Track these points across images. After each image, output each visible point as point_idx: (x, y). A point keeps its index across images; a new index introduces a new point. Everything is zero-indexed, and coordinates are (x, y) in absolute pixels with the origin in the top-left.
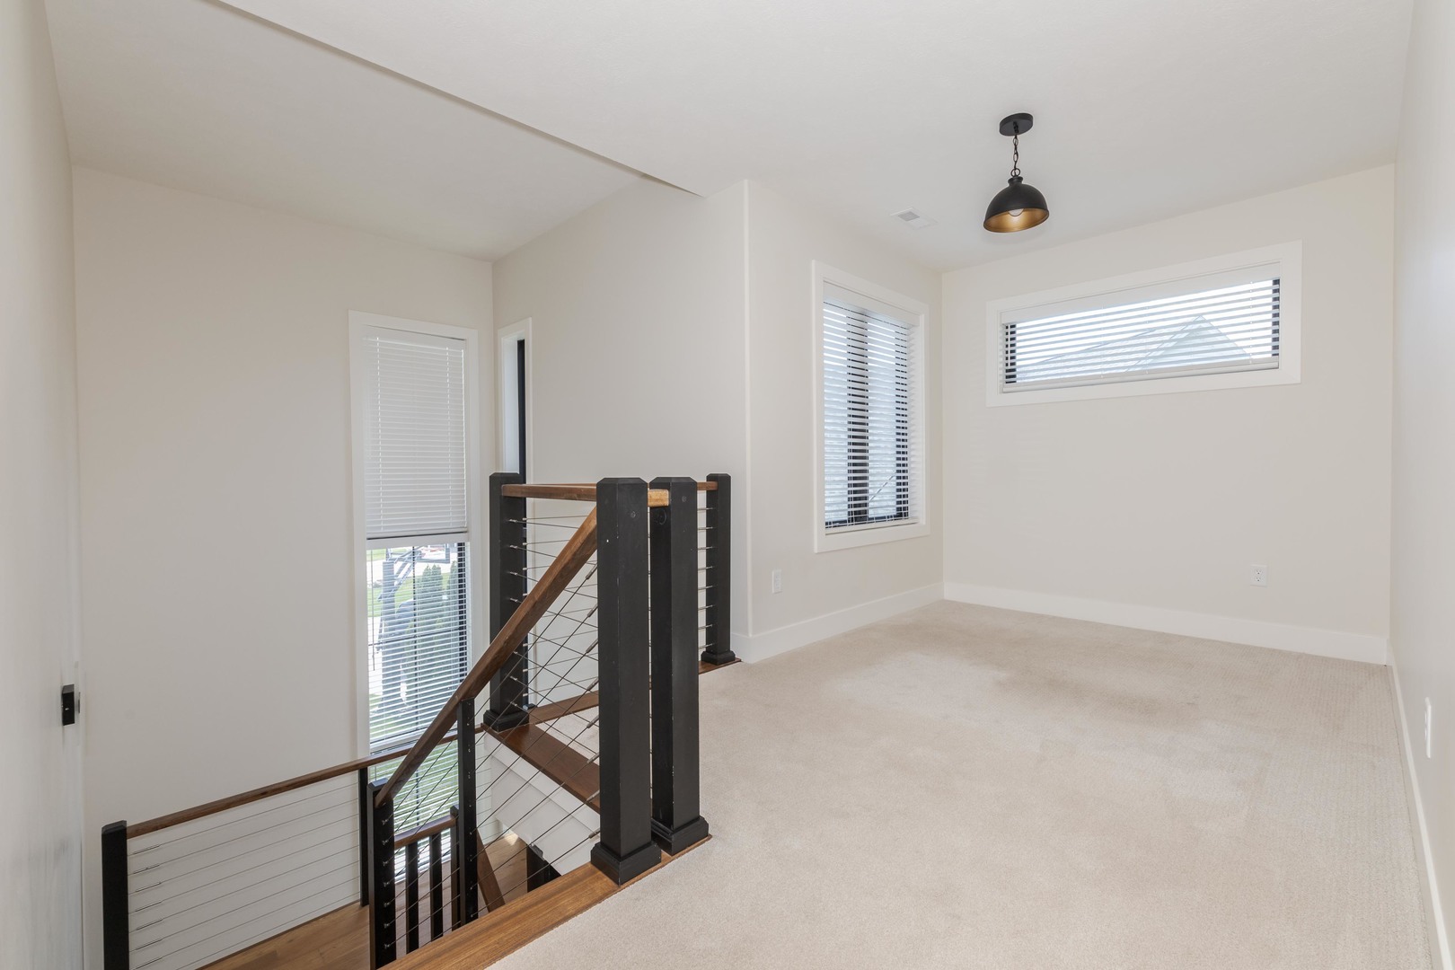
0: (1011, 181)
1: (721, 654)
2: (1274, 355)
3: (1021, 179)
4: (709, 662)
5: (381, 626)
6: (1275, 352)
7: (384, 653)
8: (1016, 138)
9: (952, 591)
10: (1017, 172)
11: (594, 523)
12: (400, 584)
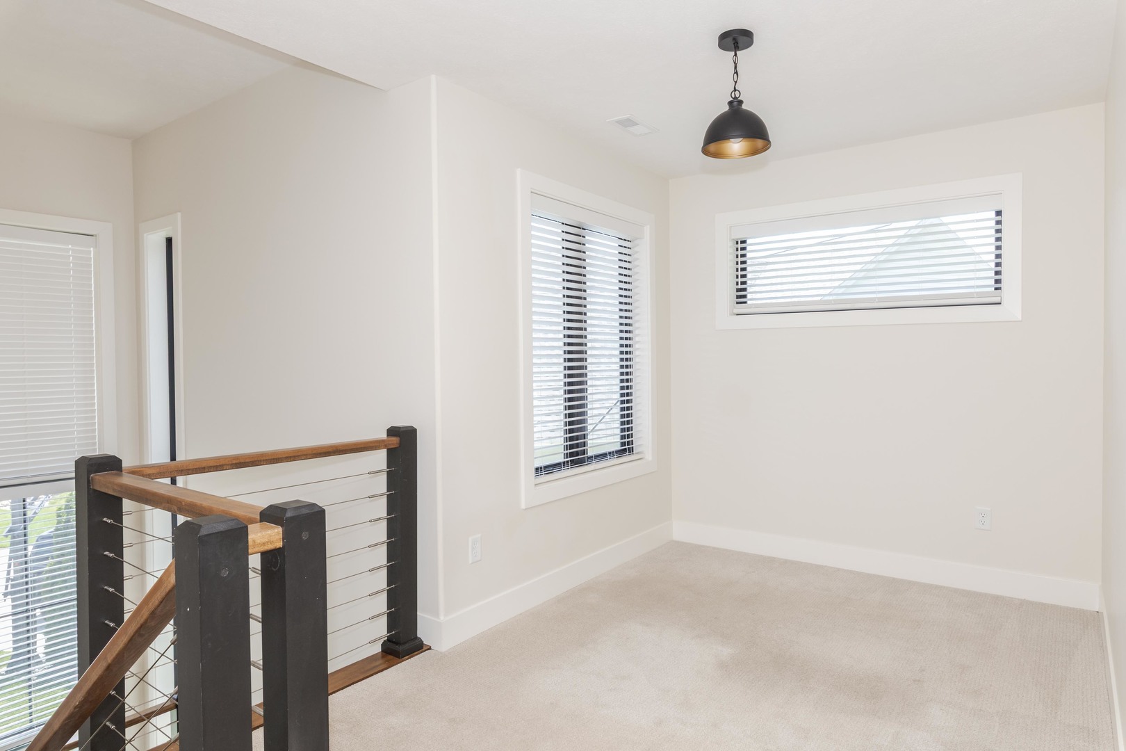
0: (730, 103)
1: (405, 643)
2: (996, 289)
3: (741, 102)
4: (390, 654)
5: (9, 566)
6: (998, 286)
7: (13, 600)
8: (736, 55)
9: (682, 531)
10: (737, 93)
11: (173, 580)
12: (35, 513)
